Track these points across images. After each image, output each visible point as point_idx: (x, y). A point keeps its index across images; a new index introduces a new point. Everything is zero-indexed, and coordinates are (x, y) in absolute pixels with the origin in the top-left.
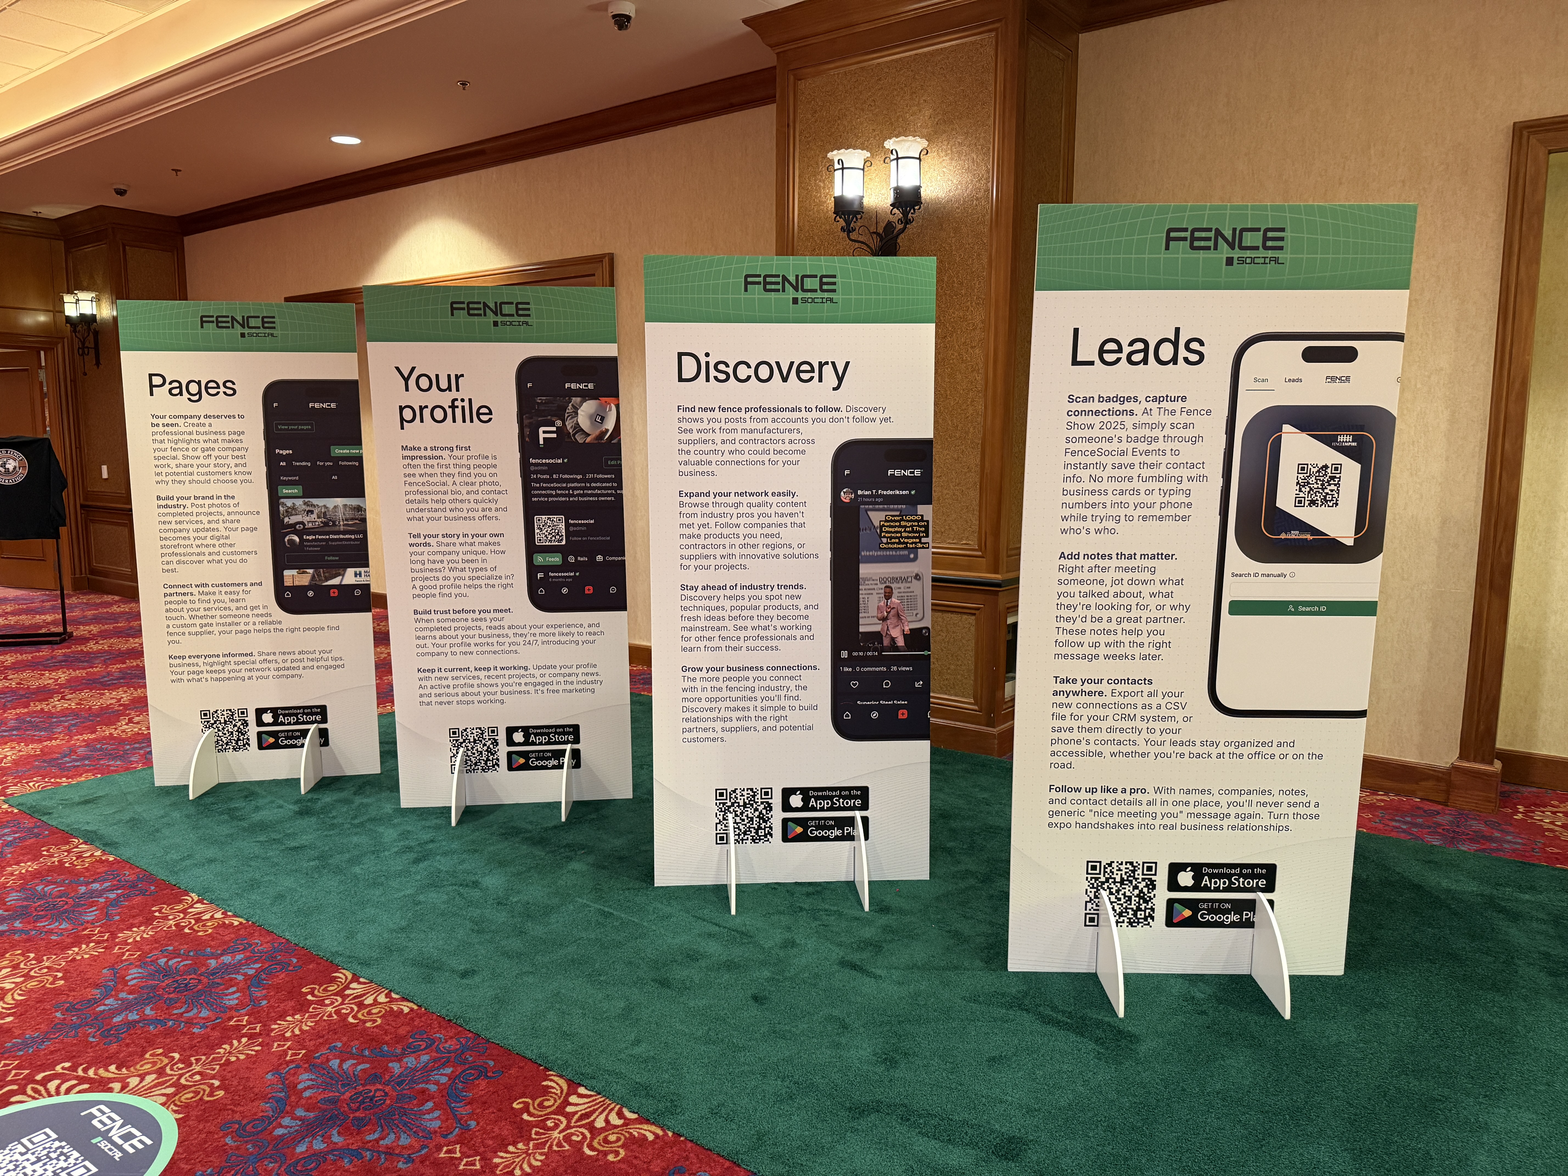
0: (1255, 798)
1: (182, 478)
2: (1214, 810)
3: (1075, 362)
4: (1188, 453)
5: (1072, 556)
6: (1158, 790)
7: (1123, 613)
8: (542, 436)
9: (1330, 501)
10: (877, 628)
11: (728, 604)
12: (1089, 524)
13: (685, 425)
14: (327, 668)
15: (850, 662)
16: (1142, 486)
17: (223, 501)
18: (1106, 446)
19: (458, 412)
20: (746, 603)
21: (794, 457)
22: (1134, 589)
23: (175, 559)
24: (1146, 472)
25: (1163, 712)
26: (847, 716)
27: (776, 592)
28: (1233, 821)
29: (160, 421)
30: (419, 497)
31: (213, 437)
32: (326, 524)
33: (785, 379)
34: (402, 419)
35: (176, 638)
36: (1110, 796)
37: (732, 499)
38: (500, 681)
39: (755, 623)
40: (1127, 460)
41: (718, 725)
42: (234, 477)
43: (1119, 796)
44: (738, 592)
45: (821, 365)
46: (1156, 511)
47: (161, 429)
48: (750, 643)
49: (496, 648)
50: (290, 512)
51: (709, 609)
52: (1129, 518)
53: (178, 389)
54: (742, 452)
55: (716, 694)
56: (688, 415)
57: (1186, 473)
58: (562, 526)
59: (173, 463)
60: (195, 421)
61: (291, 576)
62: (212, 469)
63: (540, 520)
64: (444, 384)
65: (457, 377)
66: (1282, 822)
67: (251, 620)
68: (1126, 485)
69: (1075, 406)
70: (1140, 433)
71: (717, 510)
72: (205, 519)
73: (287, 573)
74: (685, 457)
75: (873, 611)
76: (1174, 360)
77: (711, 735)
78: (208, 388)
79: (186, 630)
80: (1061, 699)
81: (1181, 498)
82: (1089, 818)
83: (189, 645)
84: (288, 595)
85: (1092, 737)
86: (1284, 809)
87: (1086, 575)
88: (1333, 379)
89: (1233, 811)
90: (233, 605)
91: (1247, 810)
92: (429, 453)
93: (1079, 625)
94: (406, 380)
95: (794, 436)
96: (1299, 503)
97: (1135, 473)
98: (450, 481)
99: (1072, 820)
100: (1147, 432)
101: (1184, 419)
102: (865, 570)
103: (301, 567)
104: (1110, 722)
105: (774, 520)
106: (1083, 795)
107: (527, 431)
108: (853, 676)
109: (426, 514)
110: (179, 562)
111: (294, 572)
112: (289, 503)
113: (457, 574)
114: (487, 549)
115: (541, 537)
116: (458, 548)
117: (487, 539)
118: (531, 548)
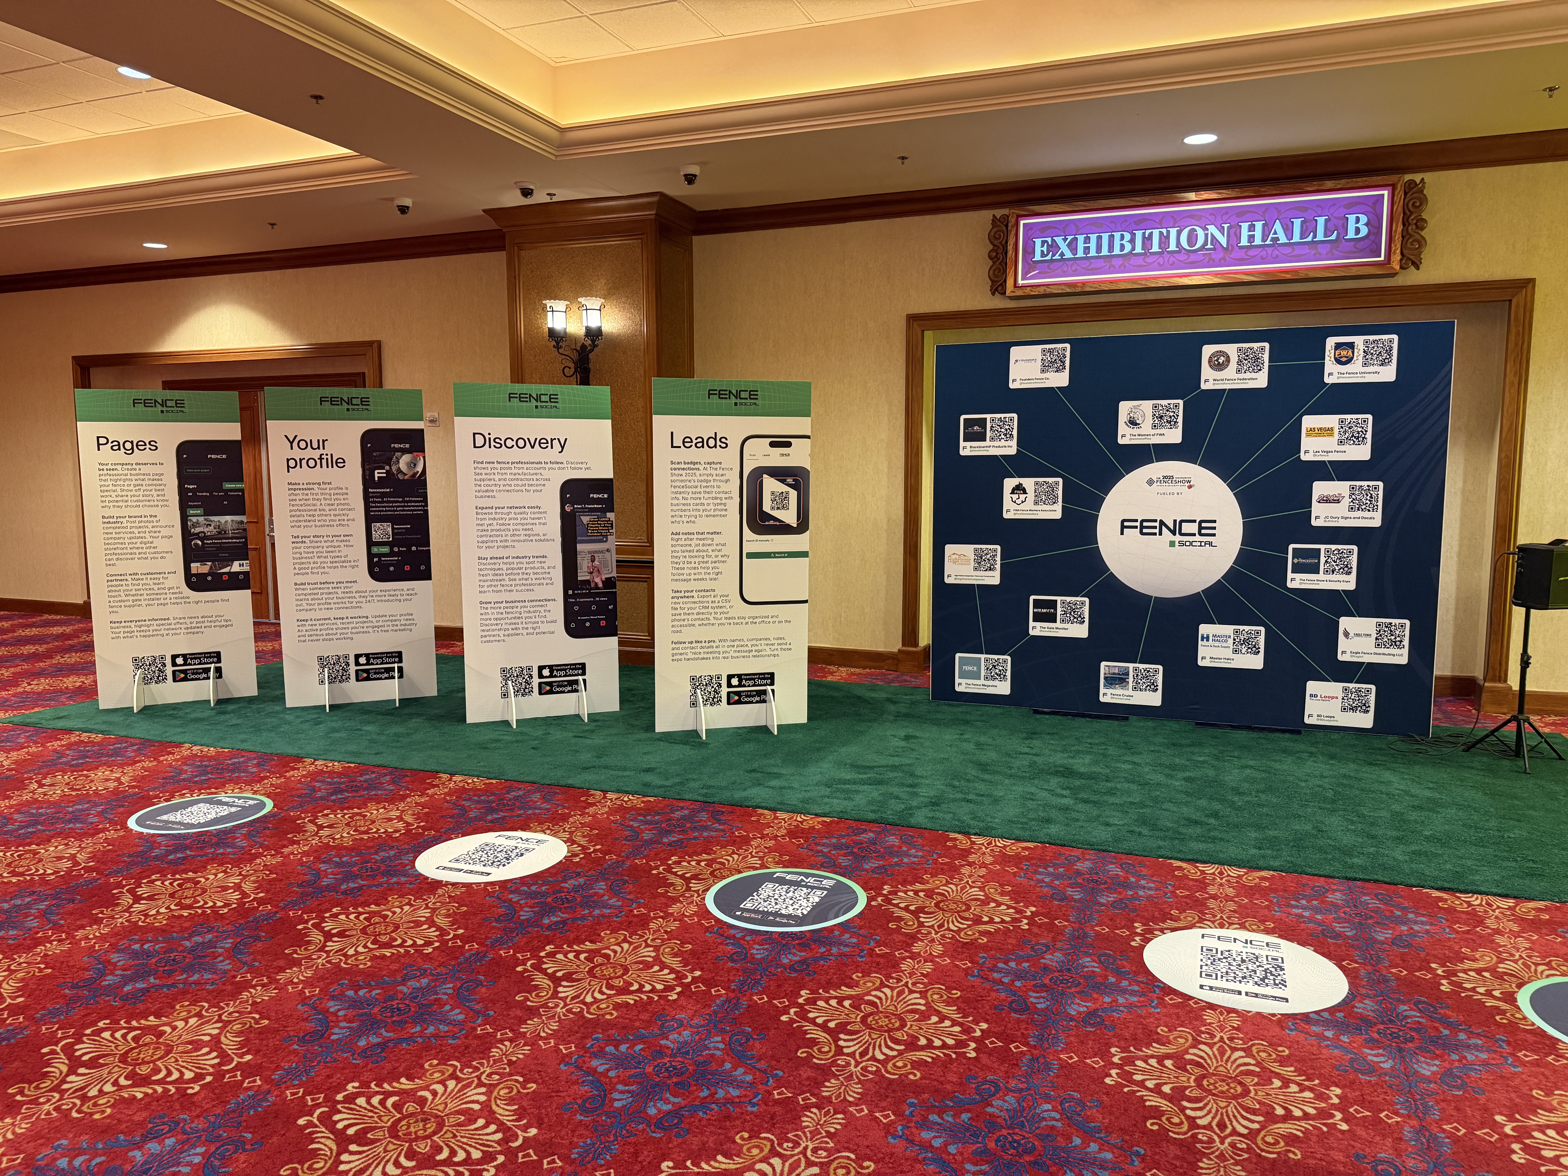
0: (763, 642)
1: (120, 504)
2: (745, 648)
3: (673, 447)
4: (724, 487)
5: (677, 534)
6: (720, 641)
7: (701, 559)
8: (377, 475)
9: (785, 507)
10: (588, 578)
11: (504, 567)
12: (683, 519)
13: (478, 471)
14: (221, 626)
15: (574, 596)
16: (705, 502)
17: (149, 519)
18: (688, 484)
19: (324, 462)
20: (515, 566)
21: (539, 488)
22: (705, 548)
23: (115, 557)
24: (707, 496)
25: (721, 604)
26: (573, 625)
27: (532, 560)
28: (754, 653)
29: (105, 467)
30: (298, 513)
31: (142, 477)
32: (220, 533)
33: (533, 447)
34: (288, 466)
35: (115, 609)
36: (699, 645)
37: (505, 510)
38: (350, 626)
39: (521, 576)
40: (698, 490)
41: (501, 633)
42: (156, 503)
43: (703, 644)
44: (510, 560)
45: (552, 440)
46: (712, 513)
47: (105, 472)
48: (518, 588)
49: (348, 605)
50: (194, 526)
51: (494, 570)
52: (701, 516)
53: (117, 446)
54: (510, 485)
55: (500, 616)
56: (480, 465)
57: (724, 496)
58: (390, 529)
59: (113, 494)
60: (129, 467)
61: (196, 567)
62: (141, 498)
63: (376, 526)
64: (315, 445)
65: (324, 441)
66: (776, 652)
67: (168, 596)
68: (698, 501)
69: (674, 466)
70: (703, 478)
71: (497, 516)
72: (136, 531)
73: (192, 565)
74: (478, 488)
75: (585, 569)
76: (715, 446)
77: (497, 638)
78: (138, 445)
79: (123, 604)
80: (675, 600)
81: (722, 507)
82: (690, 656)
83: (124, 614)
84: (194, 579)
85: (690, 617)
86: (776, 646)
87: (683, 542)
88: (782, 455)
89: (754, 648)
90: (156, 587)
91: (759, 648)
92: (305, 486)
93: (682, 565)
94: (292, 443)
95: (539, 477)
96: (772, 508)
97: (702, 496)
98: (318, 503)
99: (682, 657)
100: (705, 477)
101: (721, 472)
102: (580, 547)
103: (202, 561)
104: (697, 610)
105: (529, 521)
106: (687, 645)
107: (367, 473)
108: (576, 604)
109: (303, 524)
110: (117, 559)
111: (198, 564)
112: (194, 519)
113: (322, 560)
114: (342, 544)
115: (376, 536)
116: (323, 544)
117: (342, 538)
118: (370, 543)
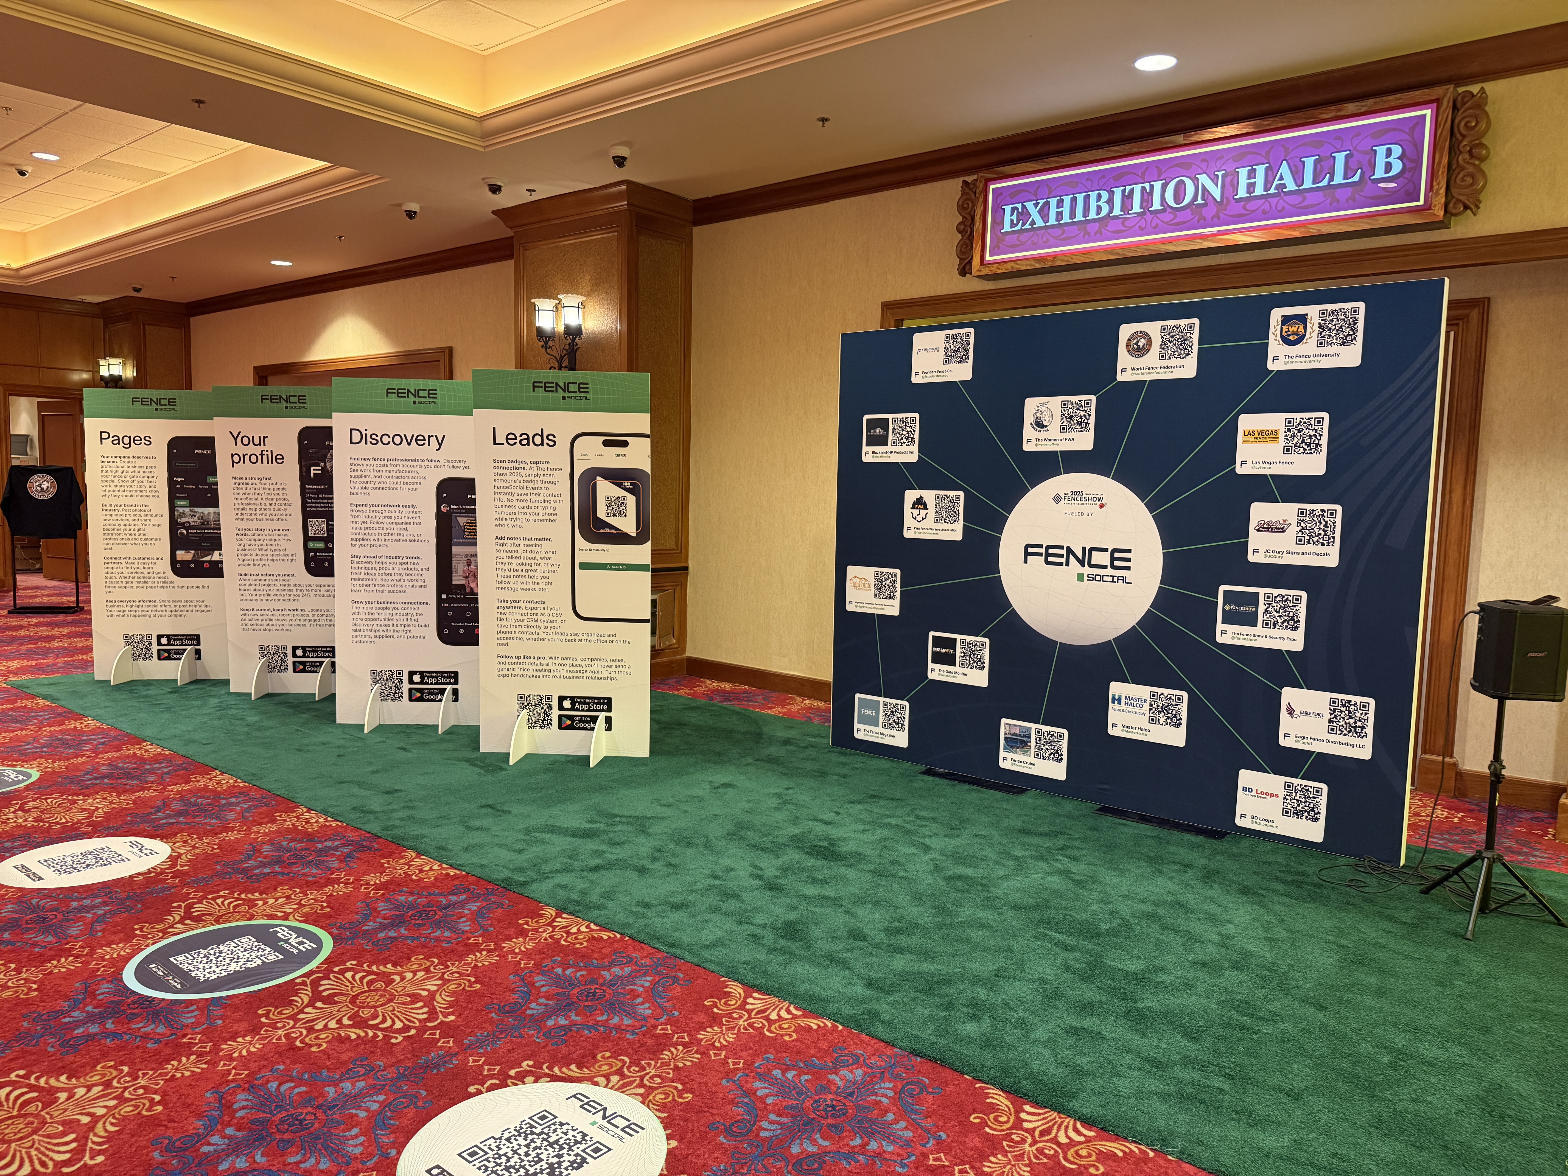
0: (599, 663)
1: (118, 493)
2: (579, 669)
3: (495, 443)
4: (553, 489)
5: (501, 538)
6: (551, 658)
7: (528, 567)
8: (312, 472)
9: (622, 514)
10: (463, 582)
11: (377, 566)
12: (508, 522)
13: (354, 468)
14: (201, 611)
15: (448, 600)
16: (533, 505)
17: (142, 508)
18: (513, 484)
19: (265, 457)
20: (388, 566)
21: (415, 486)
22: (533, 555)
23: (112, 542)
24: (534, 498)
25: (551, 618)
26: (446, 631)
27: (405, 560)
28: (589, 675)
29: (106, 460)
30: (242, 507)
31: (137, 469)
32: (203, 523)
33: (409, 444)
34: (233, 462)
35: (110, 589)
36: (527, 661)
37: (380, 508)
38: (288, 618)
39: (393, 577)
40: (524, 491)
41: (372, 634)
42: (148, 494)
43: (532, 661)
44: (383, 560)
45: (429, 437)
46: (540, 517)
47: (106, 464)
48: (390, 589)
49: (286, 598)
51: (367, 569)
52: (527, 520)
53: (117, 440)
54: (385, 483)
55: (370, 617)
56: (355, 462)
57: (553, 499)
58: (324, 525)
59: (112, 484)
60: (127, 460)
61: (181, 555)
62: (136, 488)
63: (311, 521)
64: (257, 442)
65: (264, 438)
66: (613, 676)
67: (156, 580)
68: (524, 504)
69: (497, 465)
70: (529, 478)
71: (371, 514)
72: (130, 518)
73: (178, 552)
74: (353, 485)
75: (460, 573)
76: (542, 444)
77: (367, 639)
78: (135, 440)
79: (117, 585)
80: (501, 610)
81: (551, 511)
82: (518, 672)
83: (118, 594)
84: (179, 566)
85: (517, 630)
86: (613, 669)
87: (509, 548)
88: (618, 455)
89: (588, 669)
90: (145, 571)
91: (595, 669)
92: (248, 481)
93: (507, 573)
94: (236, 439)
95: (414, 475)
96: (608, 515)
97: (528, 498)
98: (260, 497)
99: (509, 673)
100: (532, 478)
101: (549, 472)
102: (455, 549)
103: (187, 549)
104: (525, 623)
105: (403, 520)
106: (514, 660)
107: (304, 469)
108: (449, 609)
109: (246, 517)
110: (114, 544)
111: (183, 552)
112: (181, 510)
113: (263, 552)
114: (281, 538)
115: (312, 532)
116: (264, 537)
117: (281, 532)
118: (307, 538)
